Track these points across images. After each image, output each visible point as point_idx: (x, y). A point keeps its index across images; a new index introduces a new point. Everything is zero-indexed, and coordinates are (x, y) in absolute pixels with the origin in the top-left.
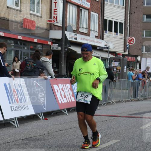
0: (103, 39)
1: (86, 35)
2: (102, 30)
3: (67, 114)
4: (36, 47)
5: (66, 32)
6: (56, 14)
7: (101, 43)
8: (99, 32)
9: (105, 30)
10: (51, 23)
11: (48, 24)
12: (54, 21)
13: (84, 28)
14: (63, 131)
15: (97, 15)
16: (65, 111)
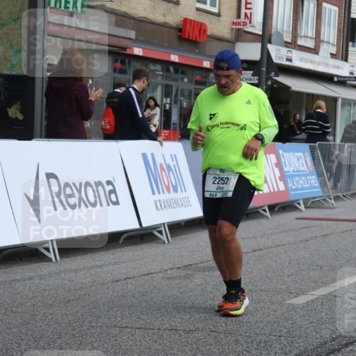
0: (346, 60)
1: (311, 52)
2: (345, 42)
3: (269, 217)
4: (206, 77)
5: (269, 46)
6: (250, 9)
7: (342, 69)
8: (338, 46)
9: (351, 41)
10: (239, 27)
11: (232, 29)
12: (245, 24)
13: (307, 37)
14: (261, 252)
15: (336, 9)
16: (265, 211)
